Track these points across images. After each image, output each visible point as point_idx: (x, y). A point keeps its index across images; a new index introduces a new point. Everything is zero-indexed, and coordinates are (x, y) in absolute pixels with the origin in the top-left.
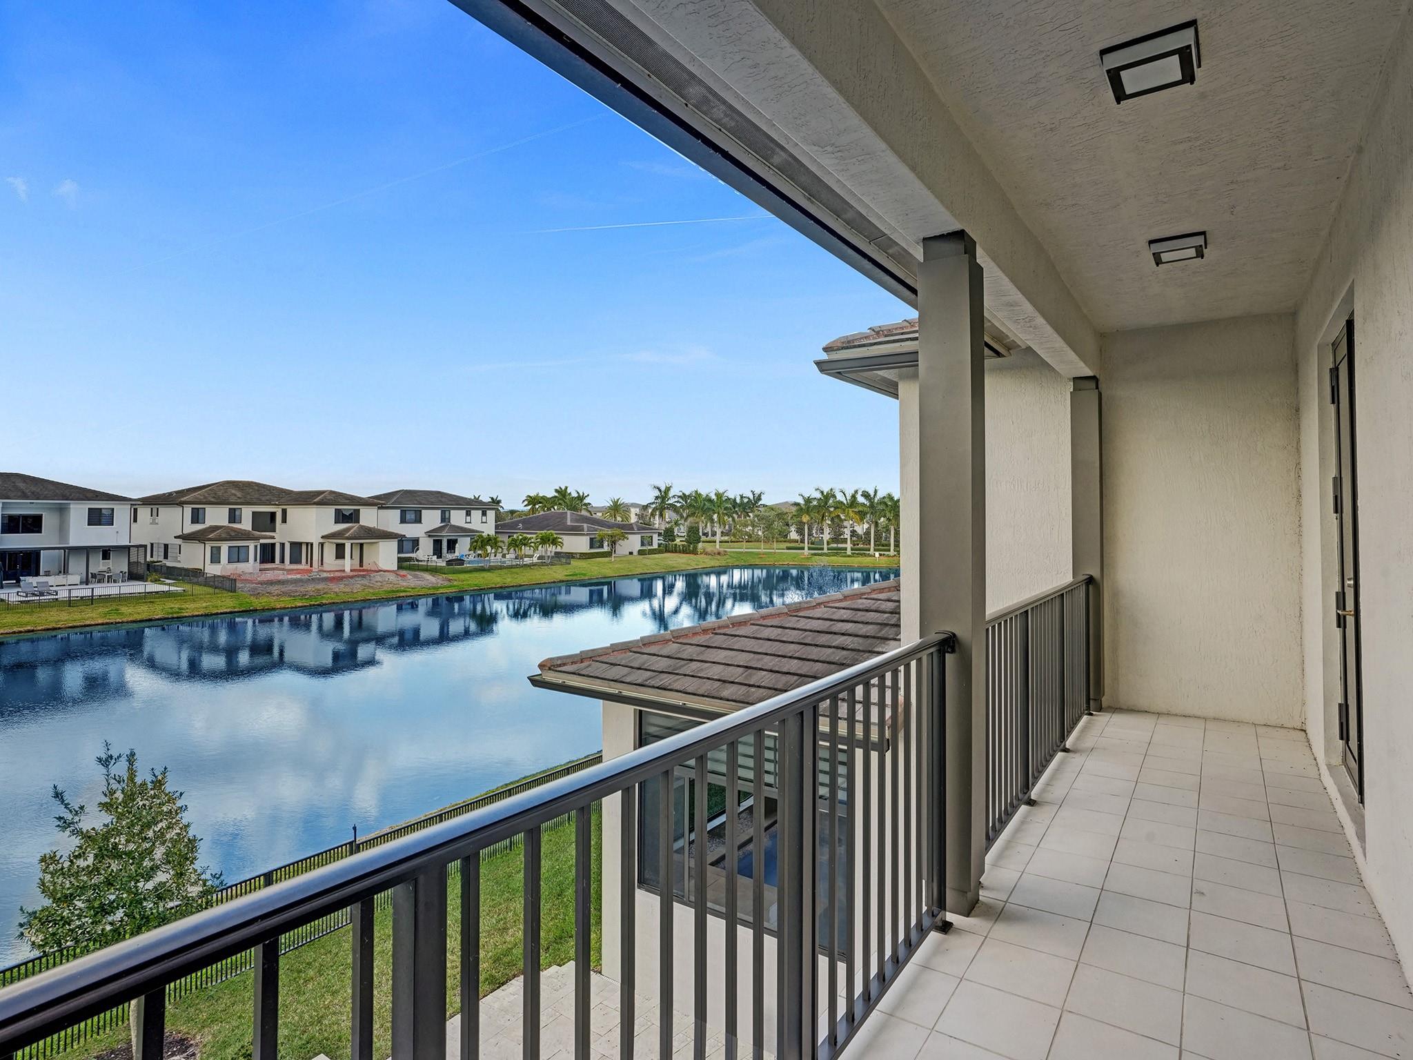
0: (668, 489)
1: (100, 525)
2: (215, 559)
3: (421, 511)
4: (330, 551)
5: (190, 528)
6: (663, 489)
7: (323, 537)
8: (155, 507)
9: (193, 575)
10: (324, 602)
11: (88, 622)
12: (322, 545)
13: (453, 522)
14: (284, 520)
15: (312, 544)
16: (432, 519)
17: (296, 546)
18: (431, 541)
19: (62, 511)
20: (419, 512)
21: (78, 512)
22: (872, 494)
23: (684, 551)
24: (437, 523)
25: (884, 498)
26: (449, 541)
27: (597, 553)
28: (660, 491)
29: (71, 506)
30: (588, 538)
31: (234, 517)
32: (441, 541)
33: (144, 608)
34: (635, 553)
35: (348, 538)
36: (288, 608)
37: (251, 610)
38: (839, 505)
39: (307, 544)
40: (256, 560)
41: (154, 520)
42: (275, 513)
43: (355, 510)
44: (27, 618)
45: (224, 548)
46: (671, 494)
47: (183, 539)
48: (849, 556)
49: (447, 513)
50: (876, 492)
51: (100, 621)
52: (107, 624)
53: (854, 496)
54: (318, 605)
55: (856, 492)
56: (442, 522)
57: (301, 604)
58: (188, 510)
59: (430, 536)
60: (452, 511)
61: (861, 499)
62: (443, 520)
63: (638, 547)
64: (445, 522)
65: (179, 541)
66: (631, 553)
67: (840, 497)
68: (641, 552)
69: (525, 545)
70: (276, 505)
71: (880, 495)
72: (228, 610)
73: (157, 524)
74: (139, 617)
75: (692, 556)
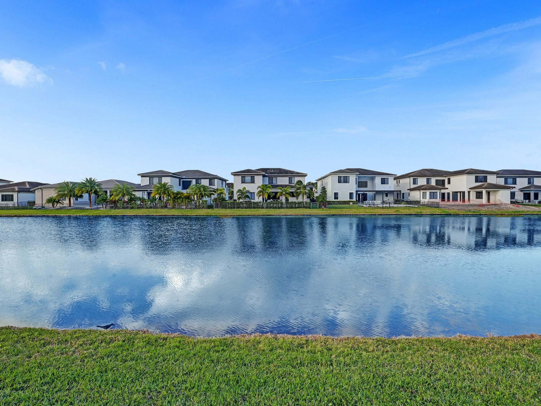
1: (385, 184)
2: (424, 197)
3: (515, 178)
4: (473, 195)
5: (413, 186)
7: (470, 189)
8: (398, 180)
9: (417, 202)
10: (482, 213)
11: (391, 214)
12: (469, 192)
13: (535, 184)
14: (449, 183)
15: (464, 193)
16: (522, 182)
17: (455, 193)
18: (522, 194)
19: (373, 179)
20: (515, 179)
21: (378, 180)
24: (526, 185)
26: (535, 193)
29: (376, 177)
31: (428, 181)
32: (529, 194)
33: (407, 211)
35: (484, 188)
36: (465, 215)
37: (449, 214)
39: (460, 192)
40: (440, 198)
41: (398, 185)
42: (444, 180)
43: (484, 176)
44: (372, 211)
45: (428, 193)
47: (410, 190)
49: (532, 179)
51: (394, 214)
52: (397, 215)
54: (479, 215)
56: (528, 184)
57: (471, 214)
58: (412, 179)
59: (521, 191)
60: (534, 178)
62: (529, 183)
64: (530, 184)
65: (409, 191)
70: (445, 176)
72: (440, 214)
73: (399, 186)
74: (407, 213)
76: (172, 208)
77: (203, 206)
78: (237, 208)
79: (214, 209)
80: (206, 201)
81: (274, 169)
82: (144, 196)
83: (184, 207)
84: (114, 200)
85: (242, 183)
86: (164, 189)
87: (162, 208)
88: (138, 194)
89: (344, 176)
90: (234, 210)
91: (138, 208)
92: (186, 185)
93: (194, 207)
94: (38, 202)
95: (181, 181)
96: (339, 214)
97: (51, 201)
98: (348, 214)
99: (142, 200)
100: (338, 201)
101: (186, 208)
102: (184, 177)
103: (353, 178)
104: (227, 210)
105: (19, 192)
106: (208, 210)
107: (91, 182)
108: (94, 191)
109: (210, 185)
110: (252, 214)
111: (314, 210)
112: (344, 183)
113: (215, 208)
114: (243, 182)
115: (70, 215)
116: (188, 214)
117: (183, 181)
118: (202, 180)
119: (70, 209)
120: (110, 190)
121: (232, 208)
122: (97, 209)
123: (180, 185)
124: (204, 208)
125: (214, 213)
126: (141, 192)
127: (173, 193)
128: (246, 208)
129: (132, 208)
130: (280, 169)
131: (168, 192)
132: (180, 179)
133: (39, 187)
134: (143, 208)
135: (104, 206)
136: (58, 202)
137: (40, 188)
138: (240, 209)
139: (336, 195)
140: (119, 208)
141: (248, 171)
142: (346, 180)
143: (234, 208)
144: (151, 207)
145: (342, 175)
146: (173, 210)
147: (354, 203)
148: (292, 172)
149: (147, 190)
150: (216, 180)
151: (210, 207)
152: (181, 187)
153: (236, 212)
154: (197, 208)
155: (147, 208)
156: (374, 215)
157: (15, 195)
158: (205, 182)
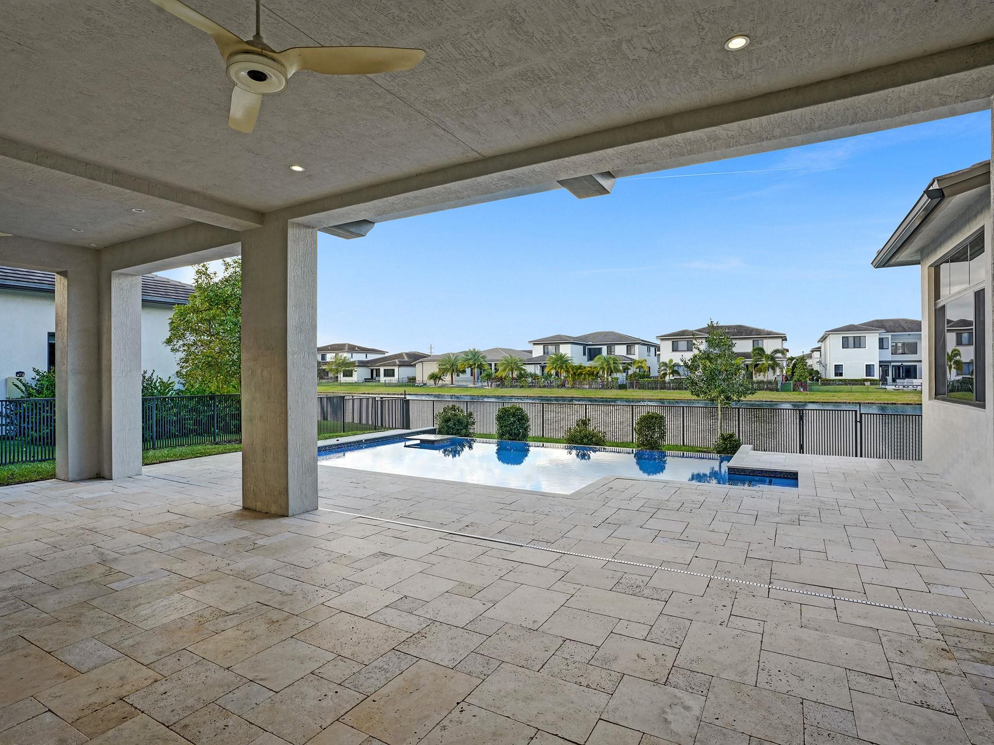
76: (571, 388)
77: (613, 386)
78: (660, 389)
79: (628, 390)
80: (617, 379)
81: (729, 327)
82: (536, 372)
83: (587, 387)
84: (499, 376)
85: (673, 351)
86: (562, 362)
87: (558, 387)
88: (530, 369)
89: (854, 337)
90: (656, 391)
91: (529, 387)
92: (592, 354)
93: (601, 386)
94: (419, 379)
95: (587, 349)
96: (826, 401)
97: (434, 377)
98: (842, 401)
99: (534, 376)
100: (840, 380)
101: (590, 388)
102: (591, 343)
103: (872, 339)
104: (645, 391)
105: (400, 366)
106: (620, 390)
107: (475, 354)
108: (478, 365)
109: (627, 354)
110: (679, 398)
111: (783, 393)
112: (854, 348)
113: (629, 388)
114: (675, 349)
115: (454, 394)
116: (592, 397)
117: (590, 349)
118: (616, 346)
119: (453, 387)
120: (495, 362)
121: (653, 389)
122: (482, 387)
123: (584, 354)
124: (614, 388)
125: (627, 395)
126: (533, 366)
127: (573, 367)
128: (673, 389)
129: (522, 387)
130: (740, 326)
131: (566, 366)
132: (585, 346)
133: (420, 360)
134: (535, 386)
135: (490, 384)
136: (440, 378)
137: (421, 362)
138: (665, 390)
139: (838, 370)
140: (507, 387)
141: (683, 333)
142: (858, 343)
143: (656, 388)
144: (544, 387)
145: (851, 335)
146: (573, 390)
147: (873, 382)
148: (758, 332)
149: (541, 363)
150: (637, 346)
151: (622, 387)
152: (586, 357)
153: (656, 395)
154: (605, 389)
155: (540, 387)
156: (892, 404)
157: (396, 369)
158: (620, 350)
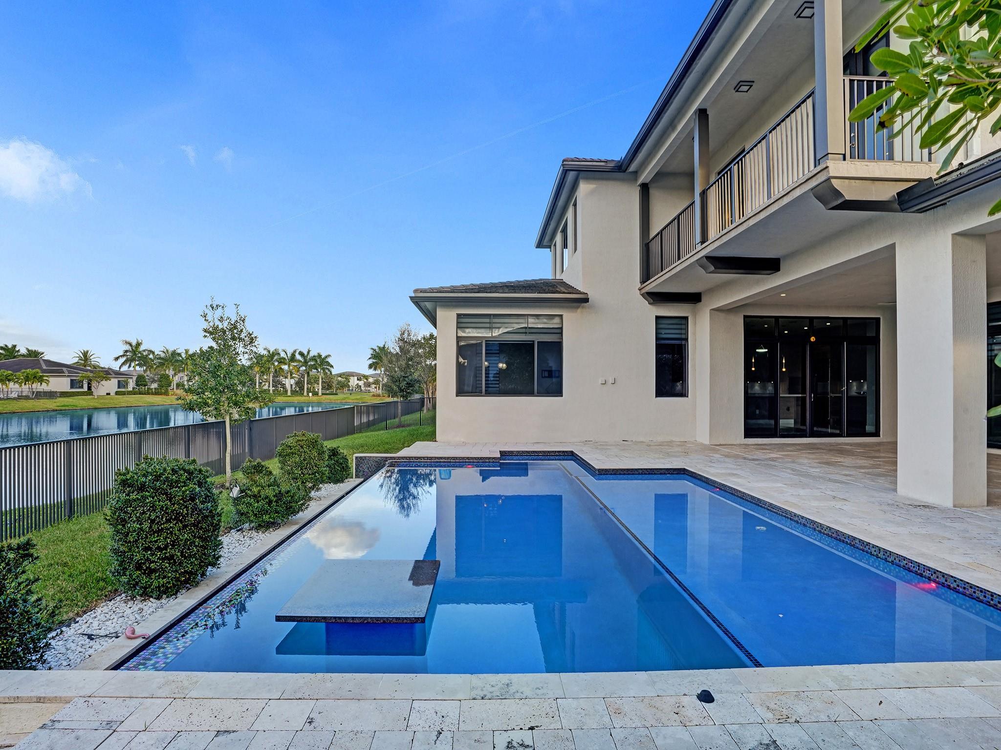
0: (139, 345)
6: (134, 344)
22: (306, 353)
23: (157, 393)
25: (314, 356)
27: (78, 392)
28: (131, 345)
30: (69, 379)
34: (112, 394)
38: (282, 361)
46: (142, 348)
48: (289, 396)
50: (309, 352)
53: (293, 355)
55: (295, 351)
61: (298, 357)
63: (116, 389)
66: (108, 394)
67: (283, 355)
68: (117, 393)
69: (9, 380)
71: (312, 354)
75: (165, 397)
